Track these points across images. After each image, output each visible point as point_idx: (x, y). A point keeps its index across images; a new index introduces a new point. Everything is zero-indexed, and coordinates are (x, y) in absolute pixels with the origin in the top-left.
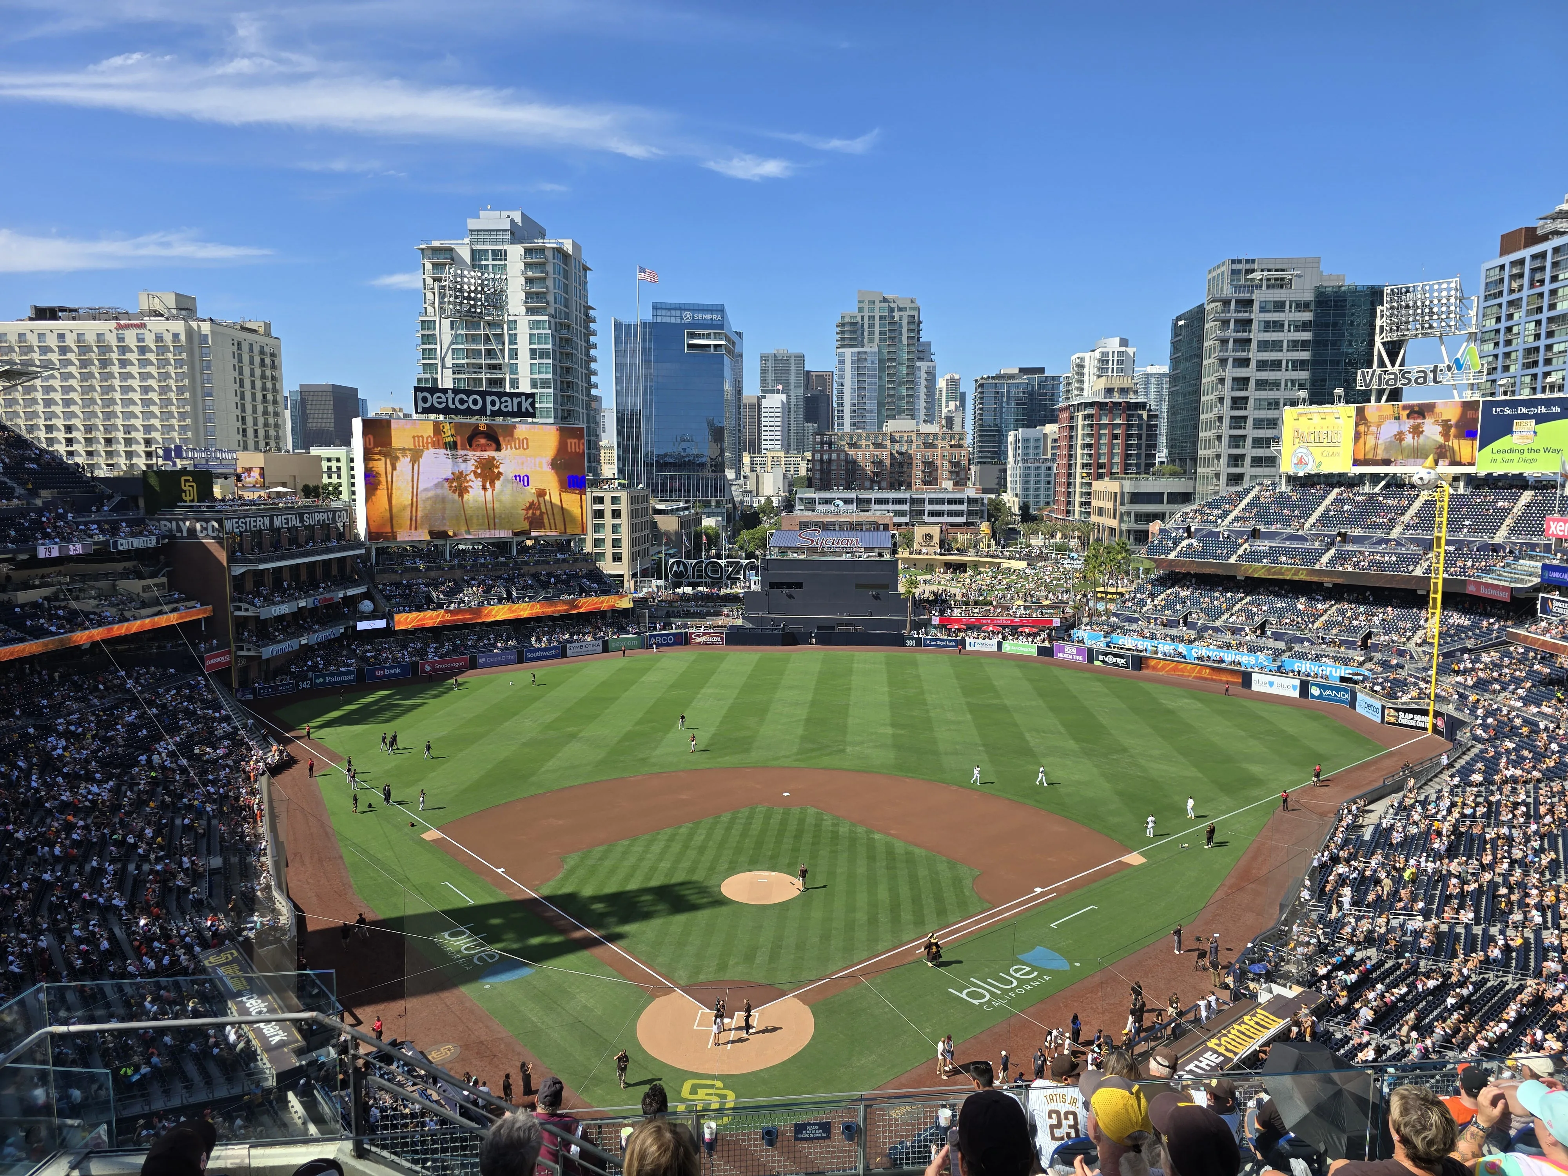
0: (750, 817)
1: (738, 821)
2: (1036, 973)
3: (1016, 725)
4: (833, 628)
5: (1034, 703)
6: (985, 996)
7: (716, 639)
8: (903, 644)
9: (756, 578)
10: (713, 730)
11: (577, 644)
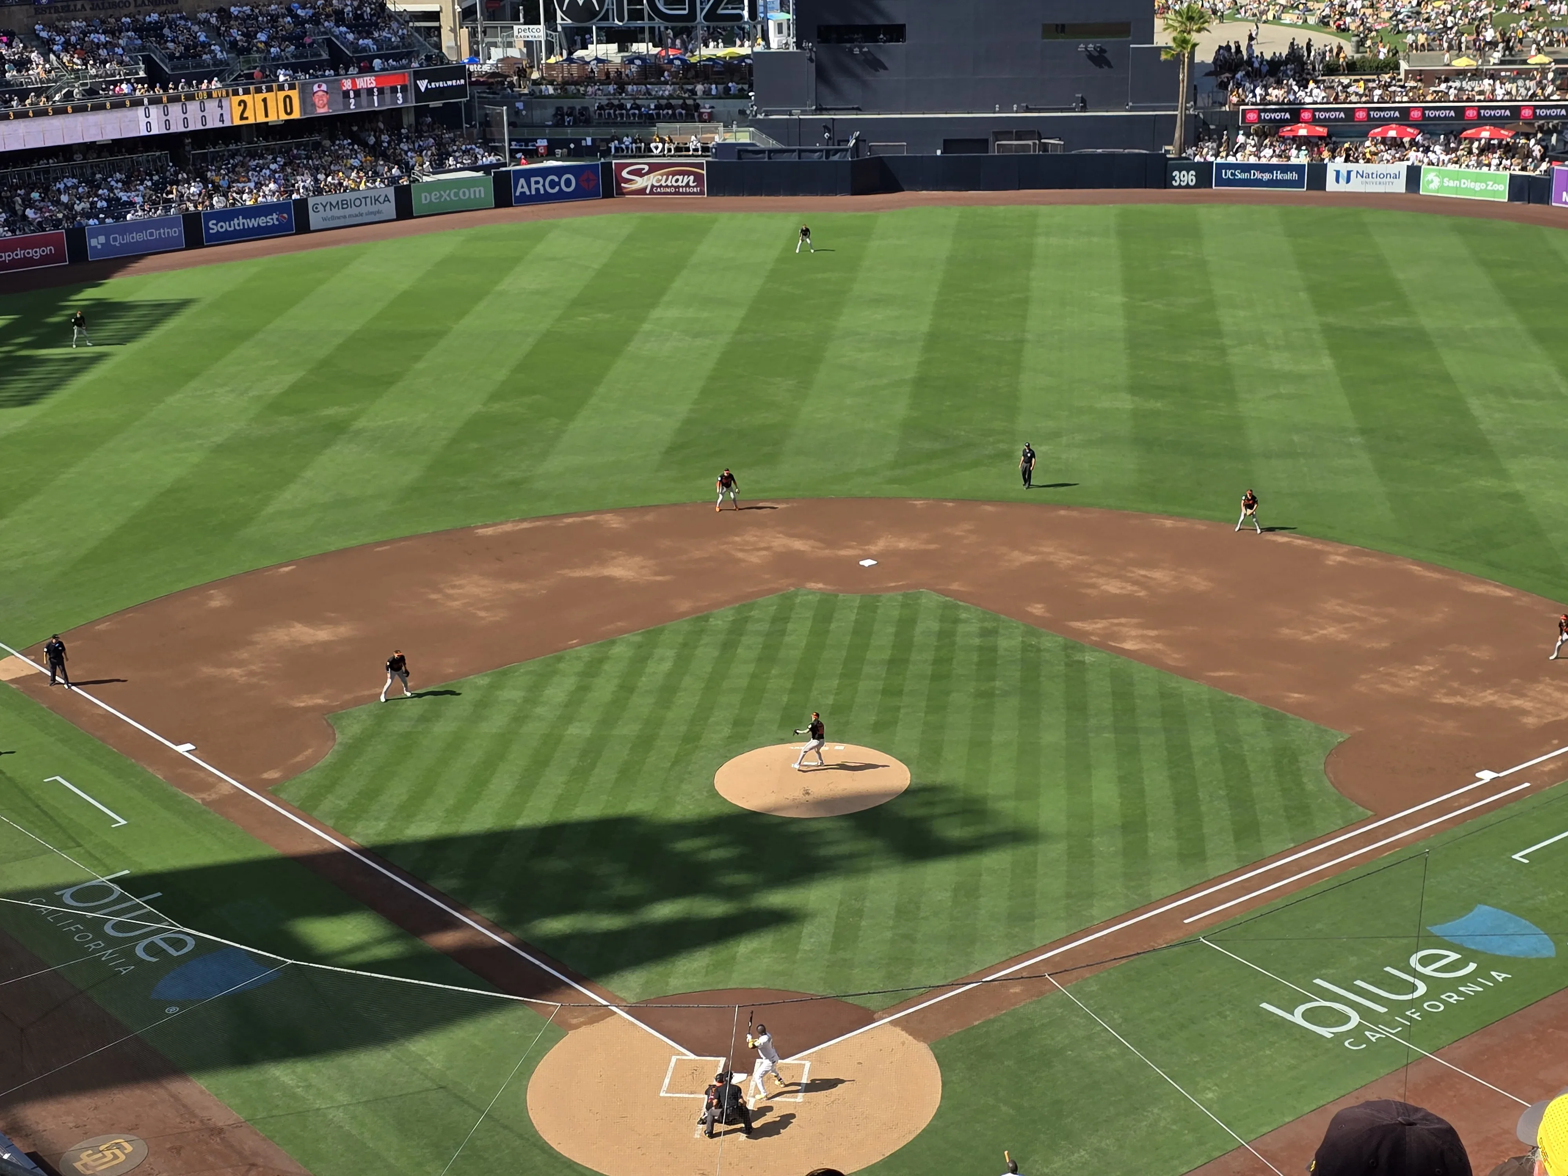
0: (781, 619)
1: (750, 627)
2: (1472, 966)
3: (1446, 379)
4: (983, 144)
5: (1494, 323)
6: (1348, 1019)
7: (683, 180)
8: (1165, 182)
9: (784, 16)
10: (683, 409)
11: (334, 198)
